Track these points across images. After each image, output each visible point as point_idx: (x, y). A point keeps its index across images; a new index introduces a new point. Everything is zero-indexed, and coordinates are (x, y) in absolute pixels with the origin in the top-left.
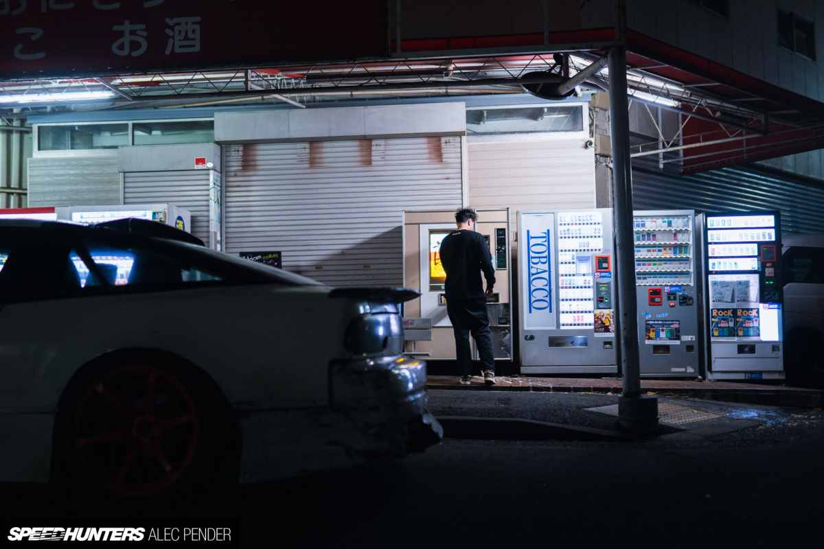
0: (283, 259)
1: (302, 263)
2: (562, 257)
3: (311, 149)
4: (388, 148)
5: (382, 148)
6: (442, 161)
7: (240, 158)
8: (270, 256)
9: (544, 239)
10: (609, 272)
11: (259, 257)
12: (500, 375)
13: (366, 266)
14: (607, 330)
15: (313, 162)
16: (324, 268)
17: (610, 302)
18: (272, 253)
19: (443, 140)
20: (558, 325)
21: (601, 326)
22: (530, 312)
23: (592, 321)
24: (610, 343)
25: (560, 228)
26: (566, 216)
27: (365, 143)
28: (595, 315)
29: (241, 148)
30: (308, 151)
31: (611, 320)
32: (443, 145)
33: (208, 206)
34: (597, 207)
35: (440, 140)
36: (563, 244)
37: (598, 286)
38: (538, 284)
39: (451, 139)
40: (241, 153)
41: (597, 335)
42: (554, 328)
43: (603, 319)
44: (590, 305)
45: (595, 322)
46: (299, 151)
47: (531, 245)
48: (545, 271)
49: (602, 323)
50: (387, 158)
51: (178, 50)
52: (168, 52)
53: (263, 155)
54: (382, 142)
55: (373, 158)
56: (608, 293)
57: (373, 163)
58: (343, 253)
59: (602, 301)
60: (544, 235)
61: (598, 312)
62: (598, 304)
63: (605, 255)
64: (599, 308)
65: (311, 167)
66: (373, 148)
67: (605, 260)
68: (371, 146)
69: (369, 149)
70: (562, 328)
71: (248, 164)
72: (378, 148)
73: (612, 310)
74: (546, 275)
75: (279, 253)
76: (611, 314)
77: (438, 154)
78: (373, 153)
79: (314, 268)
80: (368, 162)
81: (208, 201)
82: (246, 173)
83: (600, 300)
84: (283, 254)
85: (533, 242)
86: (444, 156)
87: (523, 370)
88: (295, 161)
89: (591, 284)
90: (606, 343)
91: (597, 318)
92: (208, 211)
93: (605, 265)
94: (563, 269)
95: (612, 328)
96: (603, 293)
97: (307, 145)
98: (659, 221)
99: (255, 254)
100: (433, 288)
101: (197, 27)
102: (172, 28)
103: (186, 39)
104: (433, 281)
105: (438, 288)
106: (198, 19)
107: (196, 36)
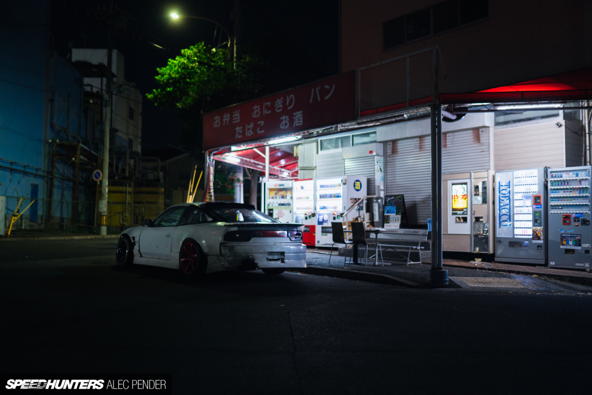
1: (417, 200)
2: (516, 196)
3: (420, 141)
4: (454, 137)
5: (451, 137)
6: (479, 142)
7: (391, 148)
8: (398, 197)
9: (507, 187)
10: (541, 205)
11: (393, 198)
12: (485, 261)
14: (539, 239)
15: (421, 148)
16: (426, 202)
17: (541, 222)
18: (399, 195)
19: (480, 130)
20: (514, 235)
21: (536, 236)
22: (500, 227)
23: (531, 234)
24: (541, 246)
25: (515, 180)
26: (518, 173)
27: (443, 135)
28: (533, 230)
29: (391, 143)
31: (542, 233)
32: (480, 133)
33: (374, 173)
35: (478, 131)
36: (516, 189)
37: (534, 213)
38: (504, 211)
39: (484, 130)
40: (391, 146)
41: (534, 241)
42: (512, 237)
43: (537, 232)
44: (530, 224)
45: (533, 234)
46: (415, 142)
47: (501, 190)
48: (508, 205)
49: (537, 235)
50: (454, 143)
51: (297, 125)
52: (294, 126)
53: (401, 145)
54: (451, 134)
55: (447, 143)
56: (540, 216)
57: (448, 146)
59: (536, 222)
60: (507, 184)
61: (534, 228)
62: (534, 223)
63: (539, 195)
64: (535, 226)
65: (420, 150)
66: (447, 138)
67: (539, 197)
70: (516, 237)
71: (394, 151)
72: (449, 138)
73: (542, 227)
74: (508, 206)
75: (403, 195)
76: (542, 230)
77: (477, 138)
78: (447, 141)
79: (421, 202)
80: (445, 146)
81: (374, 171)
82: (393, 156)
83: (535, 221)
84: (405, 195)
85: (502, 188)
86: (481, 139)
87: (496, 259)
88: (413, 148)
89: (531, 212)
90: (539, 246)
91: (534, 232)
92: (374, 176)
93: (538, 201)
94: (516, 203)
95: (542, 238)
96: (537, 217)
97: (418, 139)
98: (572, 174)
99: (391, 196)
100: (453, 214)
101: (301, 115)
102: (295, 116)
103: (299, 120)
104: (453, 210)
105: (456, 214)
106: (302, 112)
107: (301, 119)
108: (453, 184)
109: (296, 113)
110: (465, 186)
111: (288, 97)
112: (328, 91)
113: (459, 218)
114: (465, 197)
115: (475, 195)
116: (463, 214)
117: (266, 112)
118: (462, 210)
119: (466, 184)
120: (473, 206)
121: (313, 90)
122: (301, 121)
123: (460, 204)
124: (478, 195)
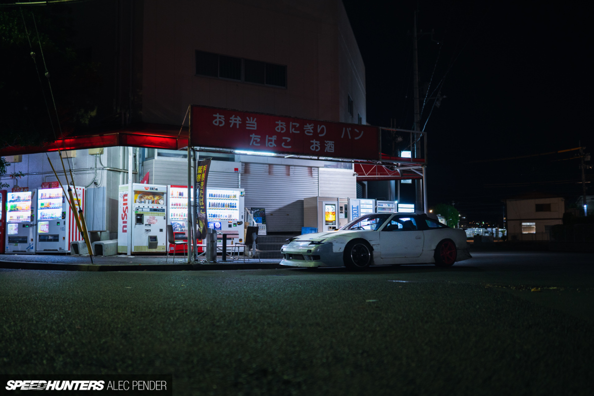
0: (266, 211)
4: (295, 169)
6: (312, 177)
8: (262, 210)
9: (357, 209)
11: (258, 210)
13: (288, 215)
15: (270, 172)
19: (313, 168)
25: (361, 205)
26: (362, 201)
27: (287, 167)
30: (268, 168)
32: (313, 170)
34: (358, 198)
35: (311, 169)
36: (361, 211)
39: (315, 169)
40: (244, 166)
46: (265, 168)
50: (295, 173)
51: (328, 151)
52: (325, 151)
53: (252, 168)
54: (293, 167)
55: (291, 173)
58: (280, 209)
60: (356, 207)
65: (269, 175)
68: (289, 168)
69: (289, 170)
71: (246, 171)
72: (292, 169)
77: (311, 173)
78: (291, 171)
80: (288, 175)
82: (245, 175)
84: (266, 209)
85: (353, 209)
88: (263, 172)
97: (268, 166)
98: (386, 204)
99: (257, 209)
100: (326, 224)
101: (333, 145)
102: (327, 144)
103: (330, 148)
104: (326, 221)
105: (328, 224)
106: (333, 142)
107: (333, 147)
108: (326, 204)
109: (329, 142)
110: (334, 206)
111: (319, 126)
112: (358, 135)
113: (330, 227)
114: (334, 213)
115: (341, 213)
116: (332, 224)
117: (292, 130)
118: (332, 222)
119: (335, 205)
120: (340, 220)
121: (344, 129)
122: (333, 149)
123: (331, 218)
124: (342, 213)
